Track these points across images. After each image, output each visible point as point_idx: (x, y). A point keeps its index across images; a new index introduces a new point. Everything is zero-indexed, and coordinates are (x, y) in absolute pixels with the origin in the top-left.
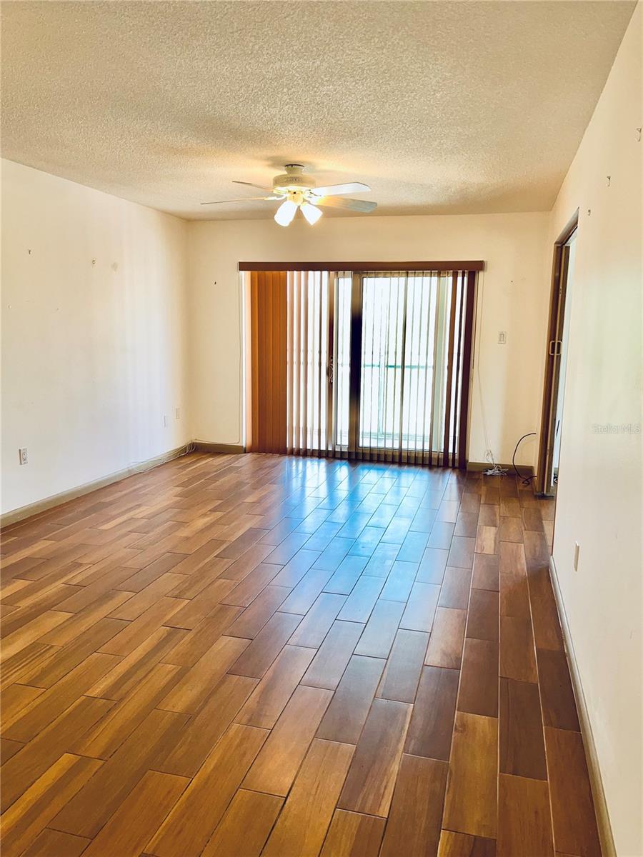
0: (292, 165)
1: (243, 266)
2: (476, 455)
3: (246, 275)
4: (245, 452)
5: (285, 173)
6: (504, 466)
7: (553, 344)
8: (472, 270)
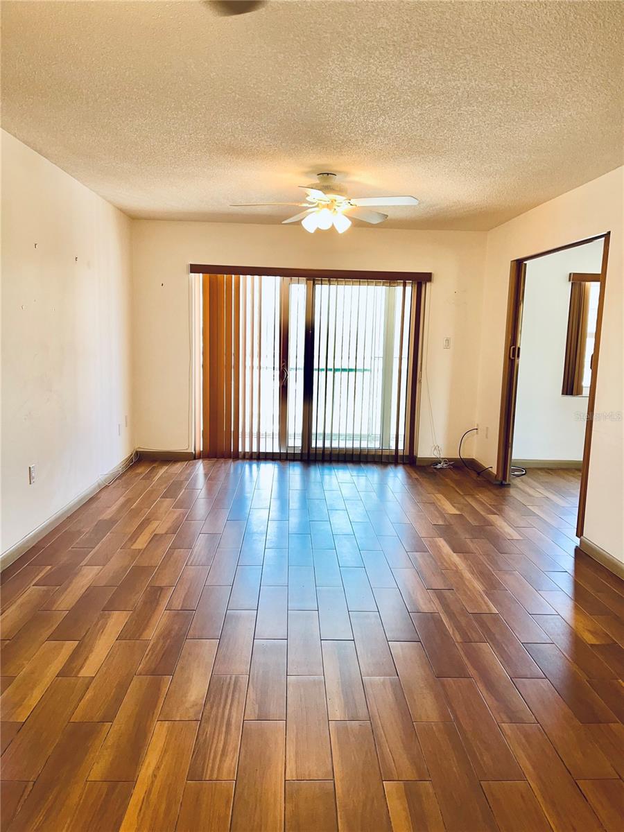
0: (328, 174)
1: (195, 269)
2: (425, 451)
3: (198, 278)
4: (195, 459)
5: (318, 182)
6: (450, 460)
7: (514, 349)
8: (420, 280)
